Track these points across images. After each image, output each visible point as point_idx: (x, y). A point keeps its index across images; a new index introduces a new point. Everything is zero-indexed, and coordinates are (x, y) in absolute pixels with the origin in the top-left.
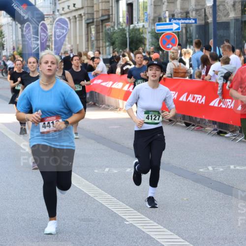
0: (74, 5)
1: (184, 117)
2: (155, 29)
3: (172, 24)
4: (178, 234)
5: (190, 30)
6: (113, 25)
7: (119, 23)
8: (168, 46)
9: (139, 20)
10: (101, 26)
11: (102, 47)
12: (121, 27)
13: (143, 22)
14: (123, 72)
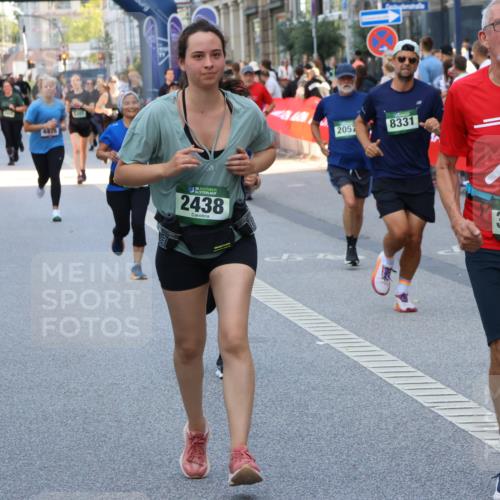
2: (358, 21)
3: (386, 12)
4: (403, 359)
5: (417, 21)
6: (290, 16)
7: (299, 14)
8: (381, 49)
9: (332, 7)
10: (269, 19)
11: (273, 53)
12: (303, 20)
13: (340, 10)
14: (308, 94)
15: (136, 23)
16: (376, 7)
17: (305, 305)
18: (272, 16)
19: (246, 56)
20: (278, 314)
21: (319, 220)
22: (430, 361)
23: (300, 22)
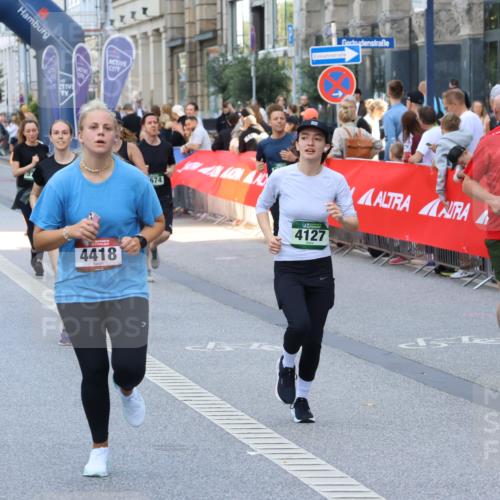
0: (145, 10)
1: (367, 238)
2: (308, 59)
3: (342, 49)
4: (354, 476)
5: (380, 61)
6: (224, 51)
7: (235, 48)
8: (334, 94)
9: (275, 41)
10: (198, 53)
11: (202, 96)
12: (239, 56)
13: (285, 45)
14: (244, 147)
15: (33, 52)
16: (331, 43)
17: (234, 405)
18: (201, 50)
19: (168, 98)
20: (200, 415)
21: (254, 301)
22: (386, 480)
23: (235, 59)
